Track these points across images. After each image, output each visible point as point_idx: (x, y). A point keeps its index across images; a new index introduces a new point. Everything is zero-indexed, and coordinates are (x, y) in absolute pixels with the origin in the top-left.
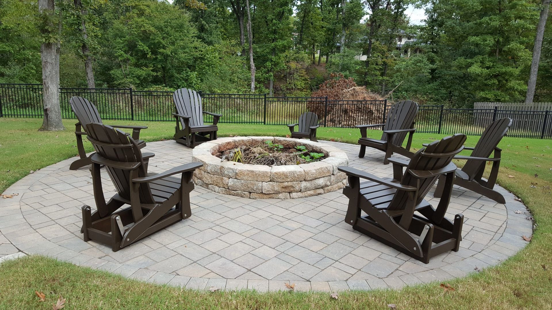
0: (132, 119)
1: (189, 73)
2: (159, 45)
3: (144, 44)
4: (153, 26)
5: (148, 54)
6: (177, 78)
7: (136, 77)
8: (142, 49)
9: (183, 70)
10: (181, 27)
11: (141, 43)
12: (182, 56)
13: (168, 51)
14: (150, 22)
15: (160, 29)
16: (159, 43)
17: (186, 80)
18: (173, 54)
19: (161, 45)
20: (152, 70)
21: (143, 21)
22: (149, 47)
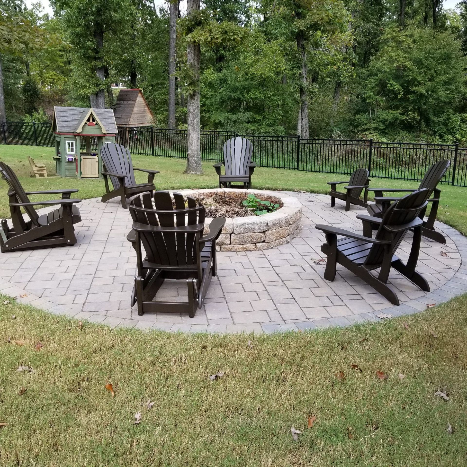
0: (298, 169)
1: (452, 115)
2: (414, 82)
3: (396, 82)
4: (410, 60)
5: (399, 94)
6: (433, 121)
7: (381, 121)
8: (392, 88)
9: (444, 112)
10: (447, 58)
11: (392, 82)
12: (442, 93)
13: (422, 90)
14: (407, 55)
15: (418, 63)
16: (415, 79)
17: (446, 125)
18: (430, 93)
19: (416, 83)
20: (400, 114)
21: (398, 55)
22: (402, 85)
